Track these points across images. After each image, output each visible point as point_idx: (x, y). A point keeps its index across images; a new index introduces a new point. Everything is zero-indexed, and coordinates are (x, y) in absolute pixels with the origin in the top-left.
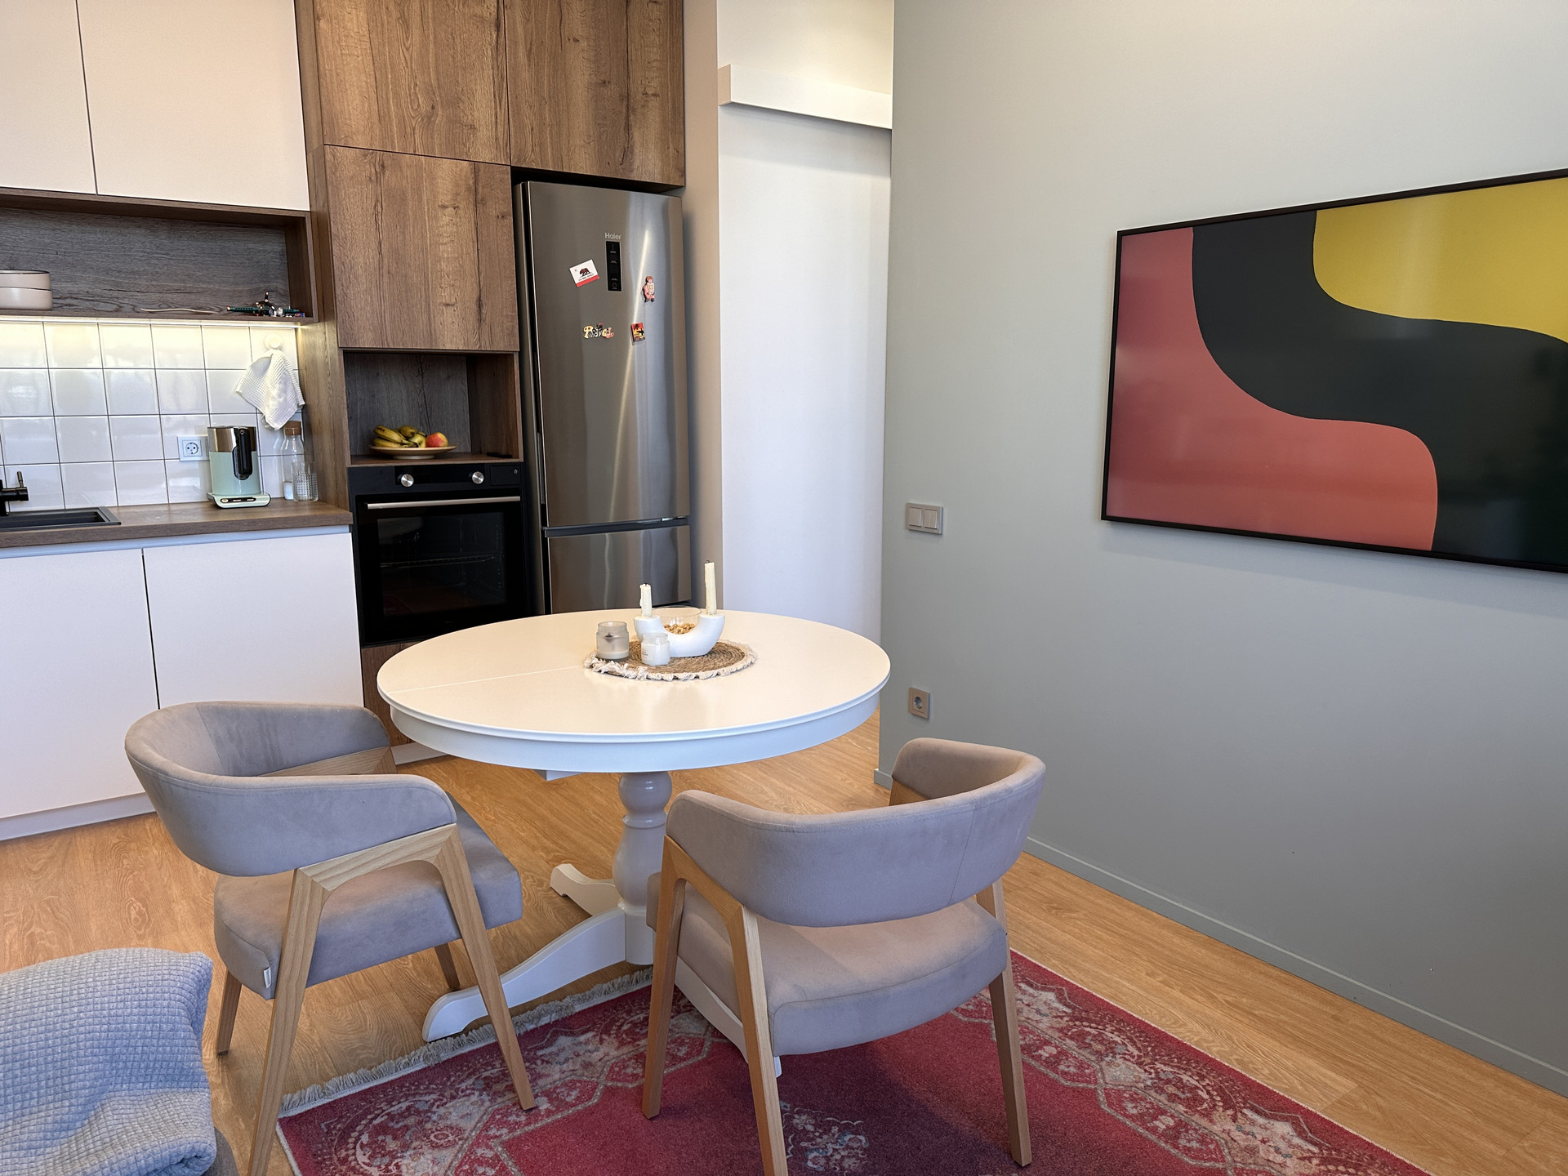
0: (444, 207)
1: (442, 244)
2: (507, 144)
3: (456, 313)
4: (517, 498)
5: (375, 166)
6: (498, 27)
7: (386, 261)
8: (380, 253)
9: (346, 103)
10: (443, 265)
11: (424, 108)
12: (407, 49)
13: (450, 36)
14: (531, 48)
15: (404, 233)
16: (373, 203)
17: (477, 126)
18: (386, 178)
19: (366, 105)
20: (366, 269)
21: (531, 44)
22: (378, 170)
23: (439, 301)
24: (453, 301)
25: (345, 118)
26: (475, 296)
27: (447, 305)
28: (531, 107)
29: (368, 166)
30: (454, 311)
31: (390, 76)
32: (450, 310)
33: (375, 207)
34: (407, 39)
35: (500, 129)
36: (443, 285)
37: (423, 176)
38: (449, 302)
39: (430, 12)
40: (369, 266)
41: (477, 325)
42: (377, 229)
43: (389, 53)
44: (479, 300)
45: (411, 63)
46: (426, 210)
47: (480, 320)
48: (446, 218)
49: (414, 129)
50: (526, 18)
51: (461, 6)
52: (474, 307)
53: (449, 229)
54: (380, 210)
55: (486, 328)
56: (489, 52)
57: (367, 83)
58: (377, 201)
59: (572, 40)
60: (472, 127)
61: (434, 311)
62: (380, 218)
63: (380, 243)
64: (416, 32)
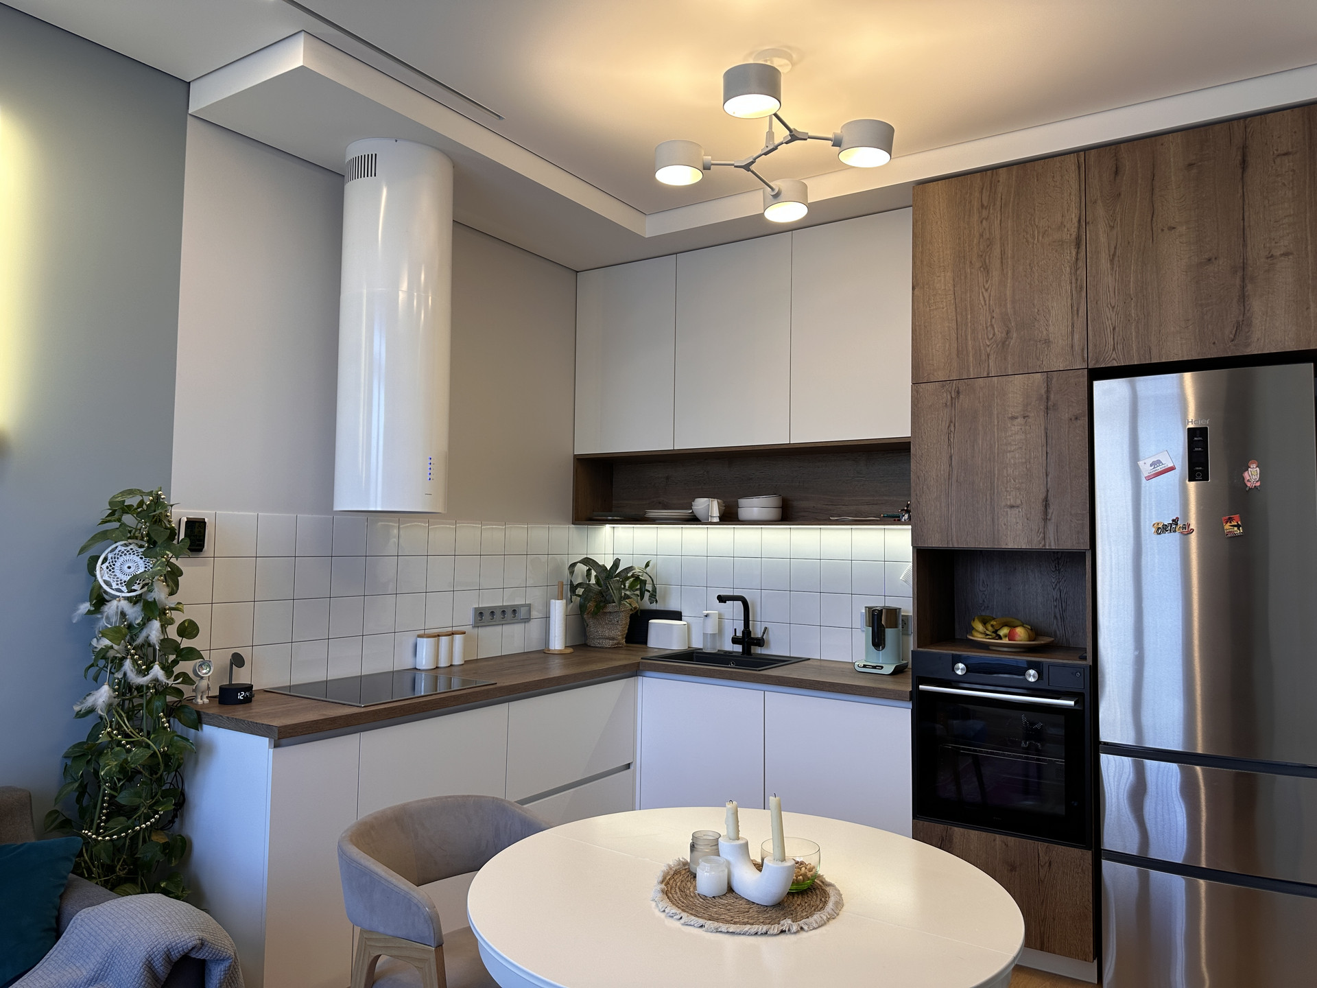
0: (1013, 418)
1: (1010, 452)
2: (1083, 349)
3: (1021, 514)
4: (1072, 703)
5: (951, 393)
6: (1078, 246)
7: (955, 472)
8: (950, 465)
9: (930, 347)
10: (1010, 471)
11: (1000, 335)
12: (986, 290)
13: (1028, 267)
14: (1115, 252)
15: (973, 446)
16: (947, 425)
17: (1051, 339)
18: (960, 401)
19: (947, 345)
20: (937, 481)
21: (1115, 248)
22: (953, 396)
23: (1003, 504)
24: (1019, 502)
25: (929, 360)
26: (1042, 496)
27: (1012, 507)
28: (1113, 308)
29: (945, 395)
30: (1019, 512)
31: (969, 317)
32: (1015, 511)
33: (949, 427)
34: (987, 281)
35: (1076, 337)
36: (1008, 489)
37: (994, 394)
38: (1014, 505)
39: (1010, 252)
40: (941, 479)
41: (1042, 524)
42: (949, 445)
43: (970, 297)
44: (1046, 500)
45: (990, 300)
46: (996, 423)
47: (1046, 519)
48: (1015, 427)
49: (988, 355)
50: (1110, 226)
51: (1040, 238)
52: (1039, 507)
53: (1018, 437)
54: (953, 430)
55: (1051, 528)
56: (1068, 269)
57: (949, 327)
58: (951, 422)
59: (1166, 229)
60: (1047, 342)
61: (998, 513)
62: (952, 436)
63: (951, 457)
64: (996, 274)
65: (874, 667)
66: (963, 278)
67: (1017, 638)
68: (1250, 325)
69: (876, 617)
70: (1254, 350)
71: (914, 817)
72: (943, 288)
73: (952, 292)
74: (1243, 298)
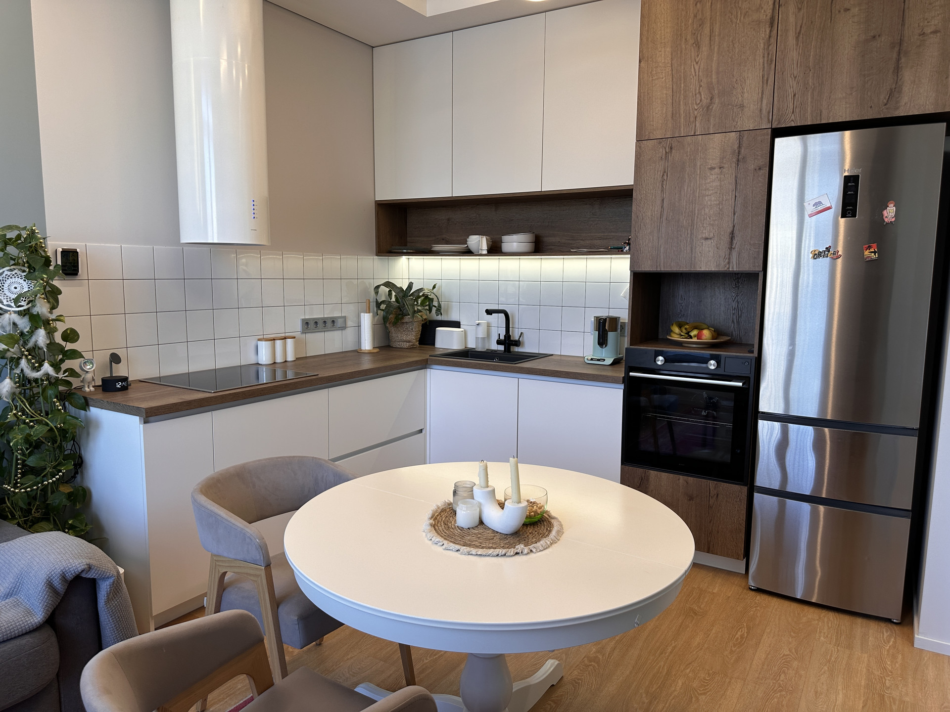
0: (712, 169)
1: (708, 195)
2: (769, 112)
3: (713, 244)
4: (740, 384)
5: (665, 148)
6: (772, 25)
7: (665, 212)
8: (662, 207)
9: (651, 111)
10: (707, 210)
11: (705, 102)
12: (697, 63)
13: (731, 43)
14: (800, 30)
15: (680, 191)
16: (662, 174)
17: (745, 104)
18: (673, 155)
19: (665, 109)
20: (652, 219)
21: (801, 27)
22: (667, 151)
23: (700, 236)
24: (712, 235)
25: (650, 121)
26: (730, 230)
27: (706, 239)
28: (795, 78)
29: (661, 150)
30: (712, 242)
31: (682, 85)
32: (709, 242)
33: (663, 176)
34: (698, 56)
35: (765, 102)
36: (705, 225)
37: (698, 149)
38: (708, 237)
39: (717, 30)
40: (654, 217)
41: (727, 253)
42: (662, 191)
43: (684, 69)
44: (732, 233)
45: (699, 71)
46: (698, 173)
47: (731, 248)
48: (713, 176)
49: (696, 117)
50: (798, 8)
51: (742, 18)
52: (729, 240)
53: (714, 184)
54: (665, 178)
55: (735, 254)
56: (762, 45)
57: (666, 94)
58: (665, 172)
59: (842, 11)
60: (742, 106)
61: (695, 244)
62: (665, 184)
63: (663, 200)
64: (705, 49)
65: (599, 360)
66: (679, 52)
67: (704, 337)
68: (900, 92)
69: (601, 323)
70: (901, 112)
71: (622, 463)
72: (663, 61)
73: (669, 65)
74: (897, 69)
